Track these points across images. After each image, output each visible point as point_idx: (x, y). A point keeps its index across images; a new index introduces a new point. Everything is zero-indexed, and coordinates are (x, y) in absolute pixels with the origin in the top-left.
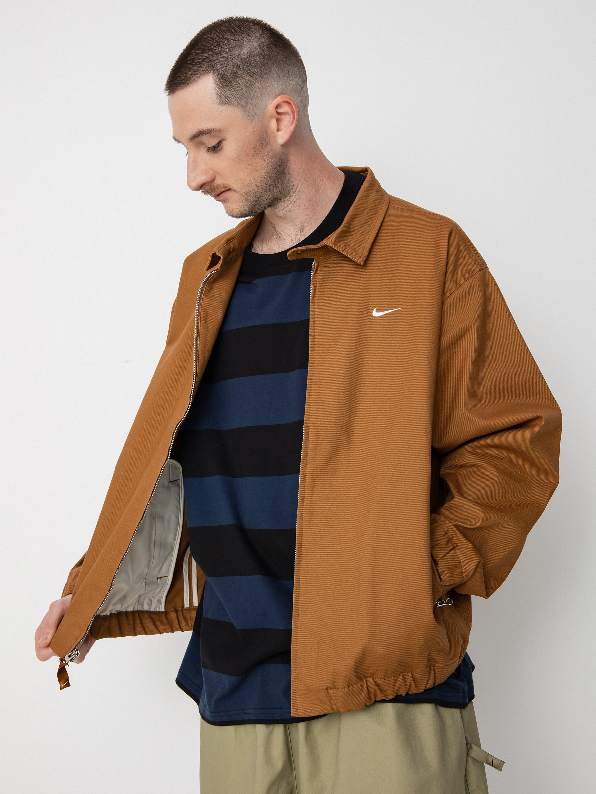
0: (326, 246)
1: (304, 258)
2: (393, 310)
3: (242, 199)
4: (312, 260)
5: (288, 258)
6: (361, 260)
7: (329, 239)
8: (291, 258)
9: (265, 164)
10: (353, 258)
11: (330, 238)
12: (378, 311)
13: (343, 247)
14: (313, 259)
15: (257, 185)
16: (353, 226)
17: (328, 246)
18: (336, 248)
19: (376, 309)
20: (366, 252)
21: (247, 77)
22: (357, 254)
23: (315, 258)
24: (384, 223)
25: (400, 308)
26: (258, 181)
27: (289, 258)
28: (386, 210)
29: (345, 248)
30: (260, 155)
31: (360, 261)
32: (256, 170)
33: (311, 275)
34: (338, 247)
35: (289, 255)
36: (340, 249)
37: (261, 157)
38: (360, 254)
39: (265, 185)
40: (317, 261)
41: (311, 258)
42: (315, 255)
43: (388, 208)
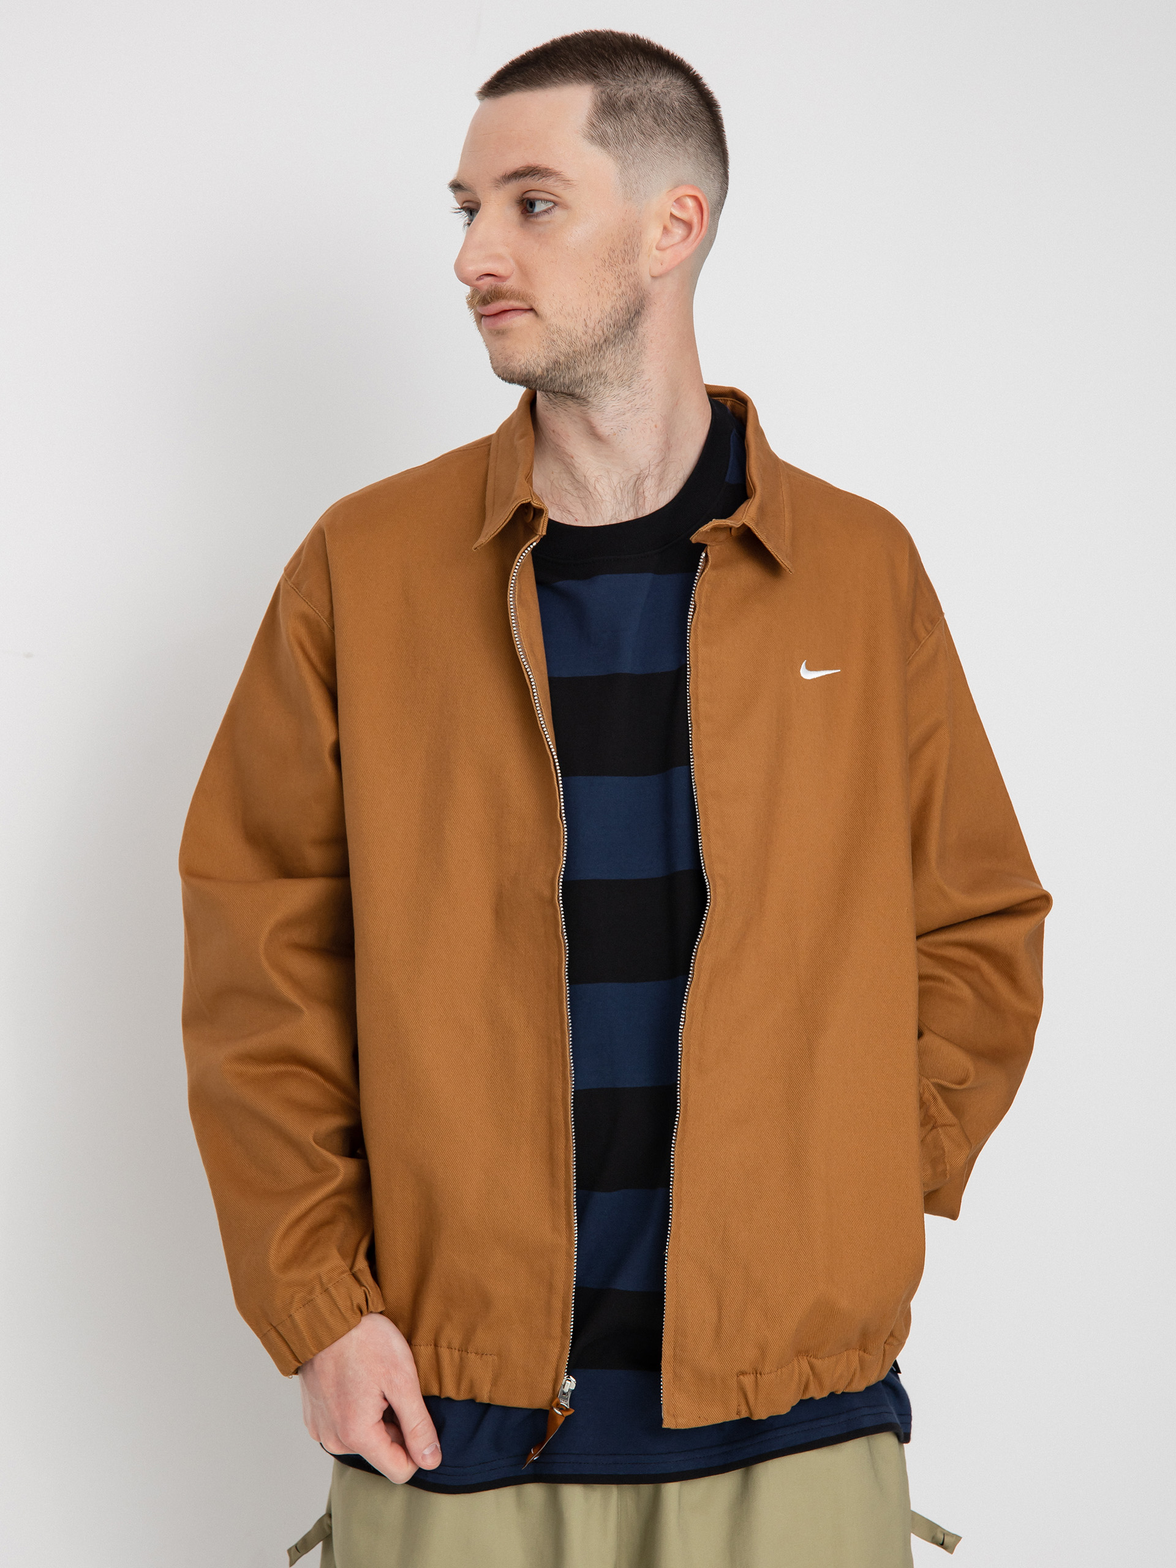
3: (544, 338)
7: (745, 512)
9: (618, 291)
12: (809, 668)
14: (707, 547)
15: (588, 324)
18: (758, 534)
19: (806, 664)
20: (790, 551)
21: (649, 121)
23: (709, 544)
26: (593, 317)
30: (616, 269)
32: (598, 293)
34: (761, 533)
36: (764, 536)
37: (617, 274)
39: (600, 333)
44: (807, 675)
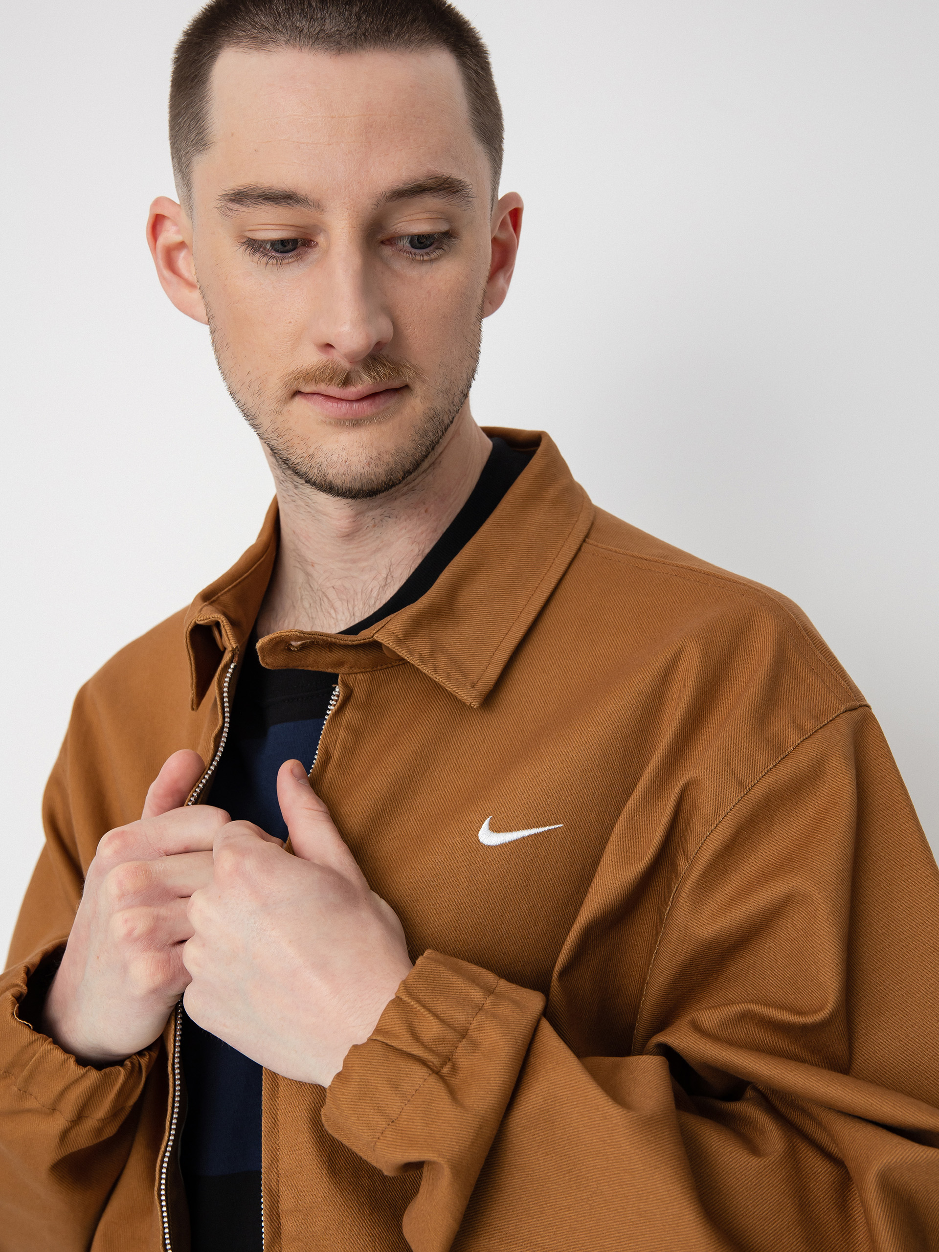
0: (375, 645)
1: (310, 669)
2: (541, 830)
4: (333, 679)
5: (260, 660)
6: (474, 693)
7: (387, 626)
8: (269, 660)
10: (450, 687)
11: (390, 623)
13: (426, 652)
14: (337, 675)
16: (466, 597)
17: (383, 647)
18: (403, 653)
19: (490, 822)
20: (493, 672)
22: (465, 675)
23: (341, 671)
24: (561, 592)
25: (560, 825)
27: (263, 659)
28: (572, 554)
29: (432, 653)
31: (469, 697)
33: (326, 717)
34: (411, 653)
35: (262, 648)
36: (416, 655)
38: (473, 677)
40: (345, 685)
41: (330, 670)
42: (341, 664)
43: (579, 549)
44: (488, 837)
